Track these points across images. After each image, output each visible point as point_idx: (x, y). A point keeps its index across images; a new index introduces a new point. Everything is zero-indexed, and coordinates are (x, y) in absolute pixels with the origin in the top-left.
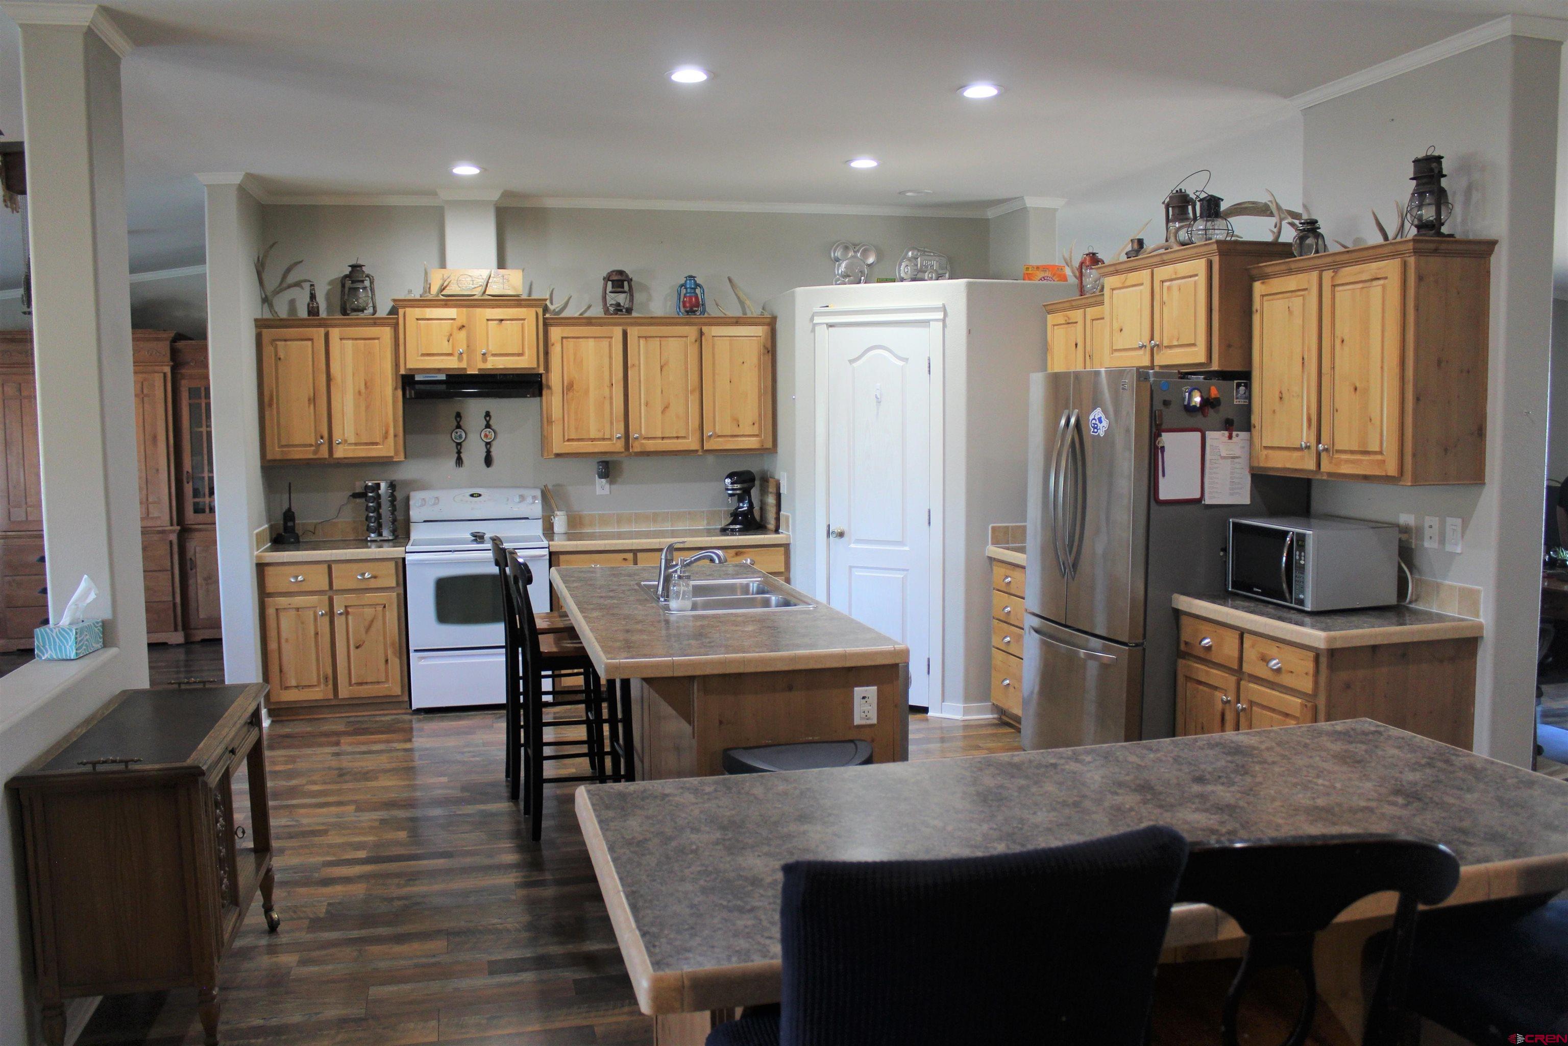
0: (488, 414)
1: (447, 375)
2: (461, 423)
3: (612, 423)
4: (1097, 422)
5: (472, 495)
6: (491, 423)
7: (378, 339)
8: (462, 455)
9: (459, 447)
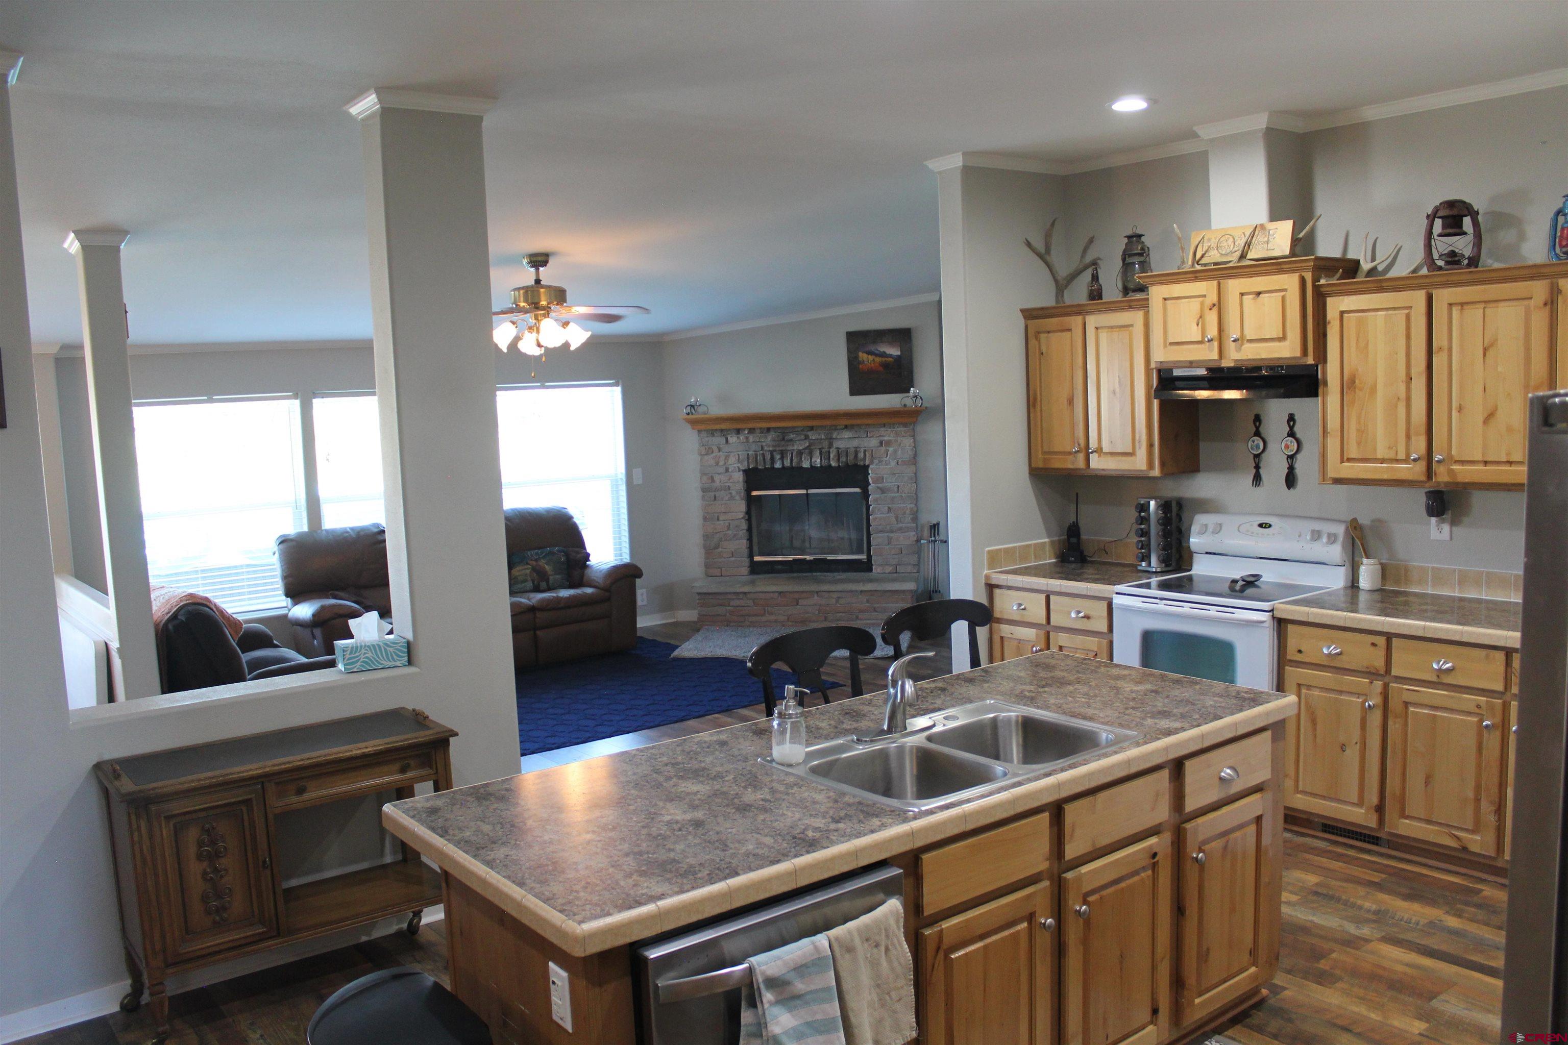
0: (1291, 418)
1: (1209, 370)
3: (1408, 437)
5: (1261, 525)
6: (1296, 429)
7: (1128, 326)
8: (1261, 471)
9: (1257, 460)
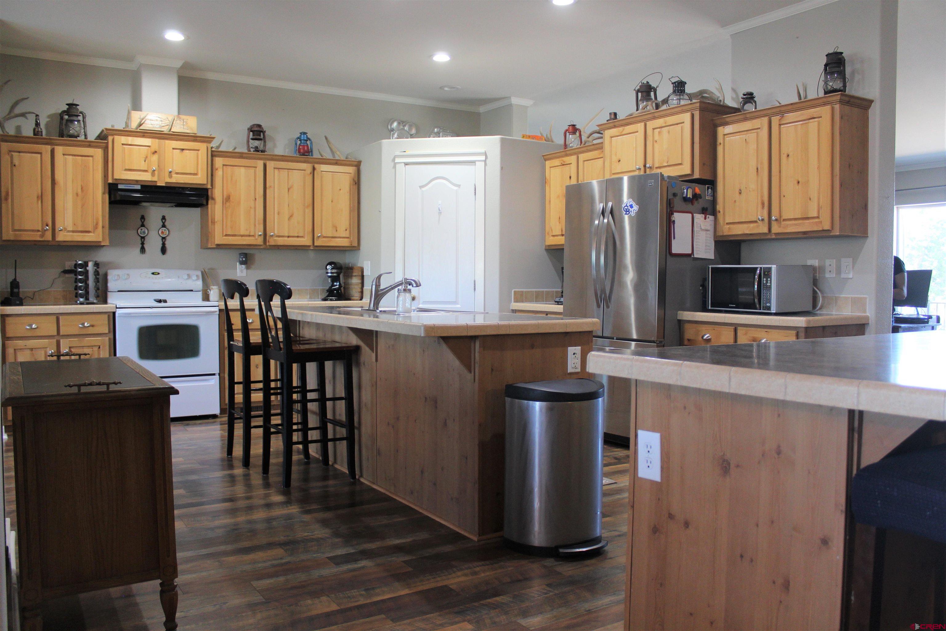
0: (164, 218)
1: (142, 186)
2: (145, 223)
3: (255, 225)
4: (629, 208)
5: (153, 274)
6: (166, 224)
7: (92, 156)
8: (145, 246)
9: (143, 240)
